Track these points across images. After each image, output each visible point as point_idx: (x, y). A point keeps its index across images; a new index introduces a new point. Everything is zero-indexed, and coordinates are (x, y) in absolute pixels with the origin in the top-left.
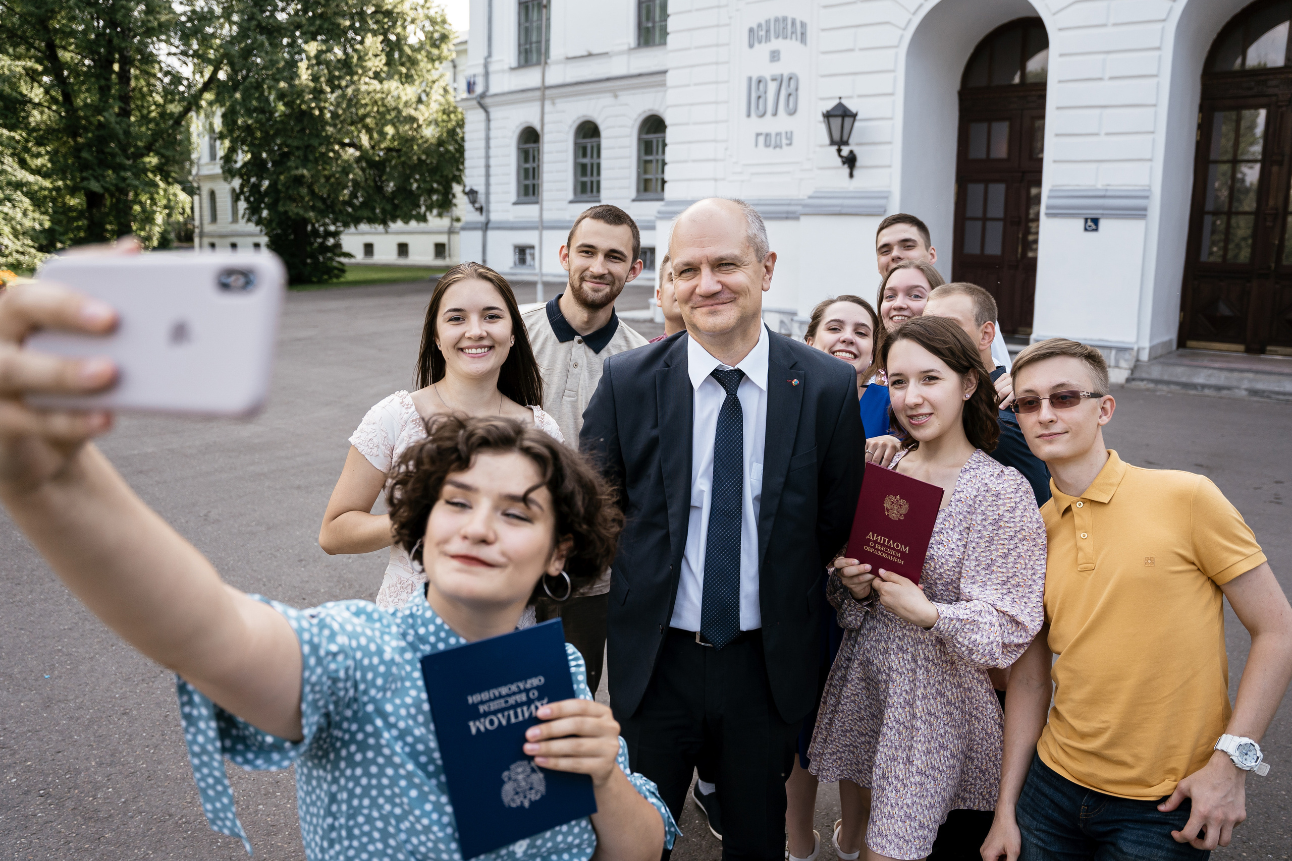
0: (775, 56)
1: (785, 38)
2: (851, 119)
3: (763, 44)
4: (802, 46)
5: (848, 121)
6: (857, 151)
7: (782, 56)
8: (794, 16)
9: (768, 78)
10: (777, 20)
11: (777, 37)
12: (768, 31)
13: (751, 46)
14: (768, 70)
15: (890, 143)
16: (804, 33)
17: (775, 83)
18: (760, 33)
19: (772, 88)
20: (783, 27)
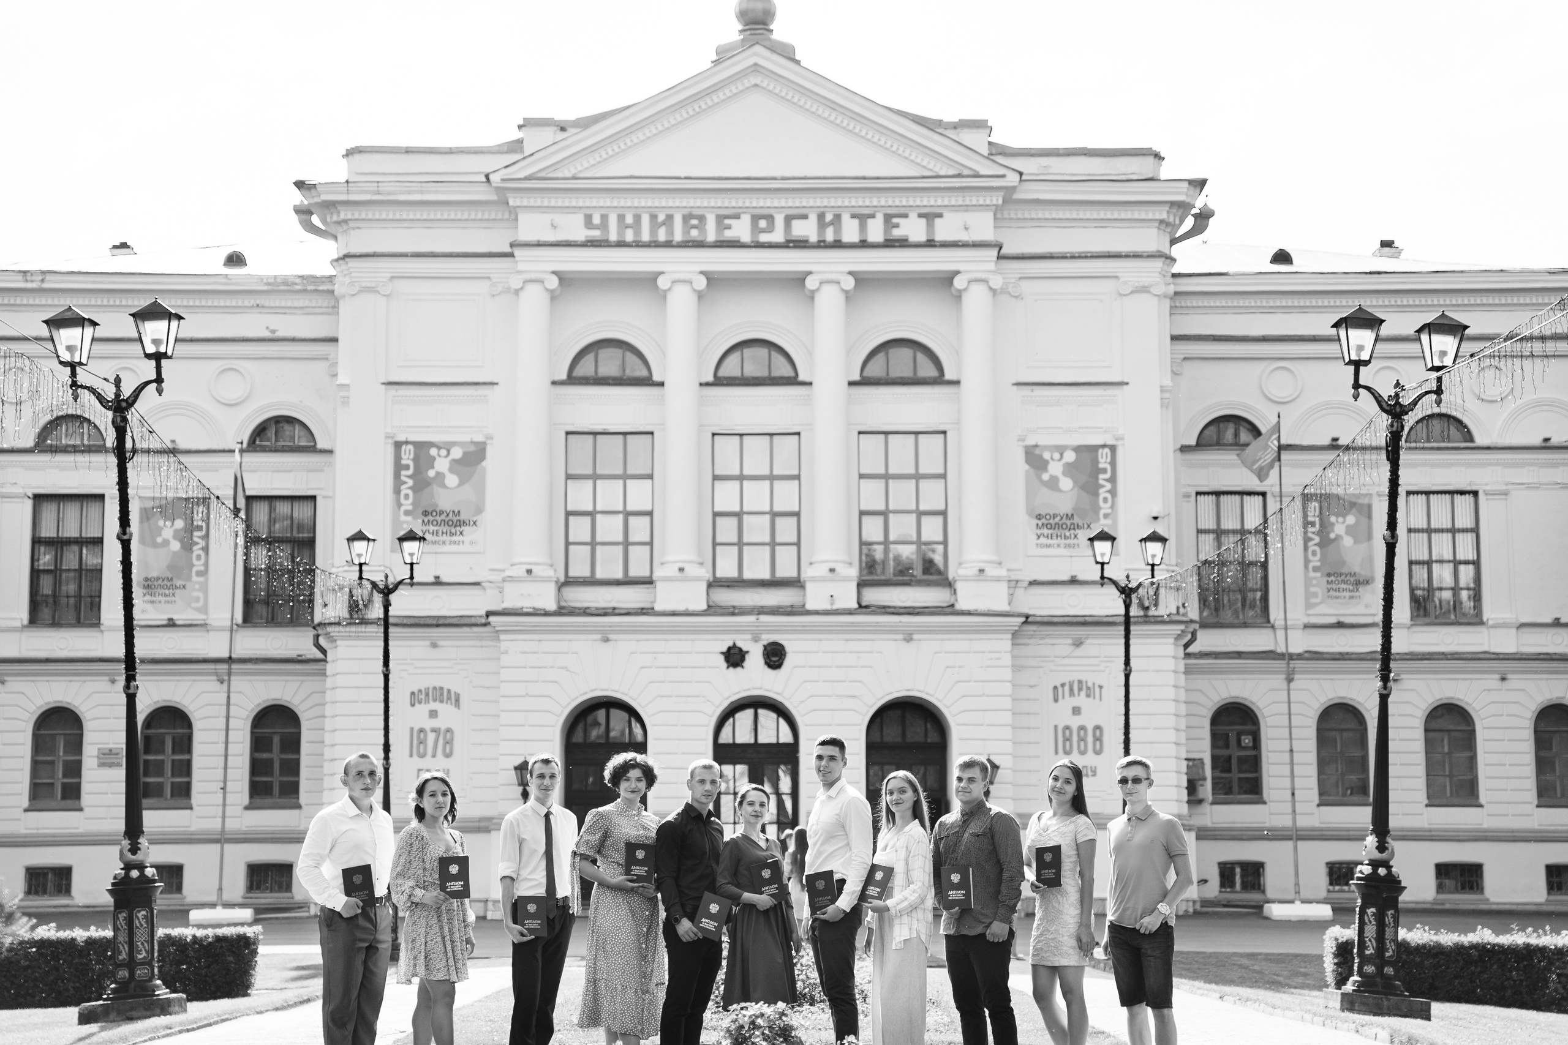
0: (433, 714)
1: (442, 701)
3: (423, 705)
4: (457, 710)
7: (439, 714)
8: (450, 688)
9: (428, 729)
10: (435, 688)
11: (435, 700)
12: (427, 695)
13: (413, 705)
14: (429, 724)
16: (457, 700)
17: (434, 734)
18: (420, 697)
19: (431, 737)
20: (440, 694)
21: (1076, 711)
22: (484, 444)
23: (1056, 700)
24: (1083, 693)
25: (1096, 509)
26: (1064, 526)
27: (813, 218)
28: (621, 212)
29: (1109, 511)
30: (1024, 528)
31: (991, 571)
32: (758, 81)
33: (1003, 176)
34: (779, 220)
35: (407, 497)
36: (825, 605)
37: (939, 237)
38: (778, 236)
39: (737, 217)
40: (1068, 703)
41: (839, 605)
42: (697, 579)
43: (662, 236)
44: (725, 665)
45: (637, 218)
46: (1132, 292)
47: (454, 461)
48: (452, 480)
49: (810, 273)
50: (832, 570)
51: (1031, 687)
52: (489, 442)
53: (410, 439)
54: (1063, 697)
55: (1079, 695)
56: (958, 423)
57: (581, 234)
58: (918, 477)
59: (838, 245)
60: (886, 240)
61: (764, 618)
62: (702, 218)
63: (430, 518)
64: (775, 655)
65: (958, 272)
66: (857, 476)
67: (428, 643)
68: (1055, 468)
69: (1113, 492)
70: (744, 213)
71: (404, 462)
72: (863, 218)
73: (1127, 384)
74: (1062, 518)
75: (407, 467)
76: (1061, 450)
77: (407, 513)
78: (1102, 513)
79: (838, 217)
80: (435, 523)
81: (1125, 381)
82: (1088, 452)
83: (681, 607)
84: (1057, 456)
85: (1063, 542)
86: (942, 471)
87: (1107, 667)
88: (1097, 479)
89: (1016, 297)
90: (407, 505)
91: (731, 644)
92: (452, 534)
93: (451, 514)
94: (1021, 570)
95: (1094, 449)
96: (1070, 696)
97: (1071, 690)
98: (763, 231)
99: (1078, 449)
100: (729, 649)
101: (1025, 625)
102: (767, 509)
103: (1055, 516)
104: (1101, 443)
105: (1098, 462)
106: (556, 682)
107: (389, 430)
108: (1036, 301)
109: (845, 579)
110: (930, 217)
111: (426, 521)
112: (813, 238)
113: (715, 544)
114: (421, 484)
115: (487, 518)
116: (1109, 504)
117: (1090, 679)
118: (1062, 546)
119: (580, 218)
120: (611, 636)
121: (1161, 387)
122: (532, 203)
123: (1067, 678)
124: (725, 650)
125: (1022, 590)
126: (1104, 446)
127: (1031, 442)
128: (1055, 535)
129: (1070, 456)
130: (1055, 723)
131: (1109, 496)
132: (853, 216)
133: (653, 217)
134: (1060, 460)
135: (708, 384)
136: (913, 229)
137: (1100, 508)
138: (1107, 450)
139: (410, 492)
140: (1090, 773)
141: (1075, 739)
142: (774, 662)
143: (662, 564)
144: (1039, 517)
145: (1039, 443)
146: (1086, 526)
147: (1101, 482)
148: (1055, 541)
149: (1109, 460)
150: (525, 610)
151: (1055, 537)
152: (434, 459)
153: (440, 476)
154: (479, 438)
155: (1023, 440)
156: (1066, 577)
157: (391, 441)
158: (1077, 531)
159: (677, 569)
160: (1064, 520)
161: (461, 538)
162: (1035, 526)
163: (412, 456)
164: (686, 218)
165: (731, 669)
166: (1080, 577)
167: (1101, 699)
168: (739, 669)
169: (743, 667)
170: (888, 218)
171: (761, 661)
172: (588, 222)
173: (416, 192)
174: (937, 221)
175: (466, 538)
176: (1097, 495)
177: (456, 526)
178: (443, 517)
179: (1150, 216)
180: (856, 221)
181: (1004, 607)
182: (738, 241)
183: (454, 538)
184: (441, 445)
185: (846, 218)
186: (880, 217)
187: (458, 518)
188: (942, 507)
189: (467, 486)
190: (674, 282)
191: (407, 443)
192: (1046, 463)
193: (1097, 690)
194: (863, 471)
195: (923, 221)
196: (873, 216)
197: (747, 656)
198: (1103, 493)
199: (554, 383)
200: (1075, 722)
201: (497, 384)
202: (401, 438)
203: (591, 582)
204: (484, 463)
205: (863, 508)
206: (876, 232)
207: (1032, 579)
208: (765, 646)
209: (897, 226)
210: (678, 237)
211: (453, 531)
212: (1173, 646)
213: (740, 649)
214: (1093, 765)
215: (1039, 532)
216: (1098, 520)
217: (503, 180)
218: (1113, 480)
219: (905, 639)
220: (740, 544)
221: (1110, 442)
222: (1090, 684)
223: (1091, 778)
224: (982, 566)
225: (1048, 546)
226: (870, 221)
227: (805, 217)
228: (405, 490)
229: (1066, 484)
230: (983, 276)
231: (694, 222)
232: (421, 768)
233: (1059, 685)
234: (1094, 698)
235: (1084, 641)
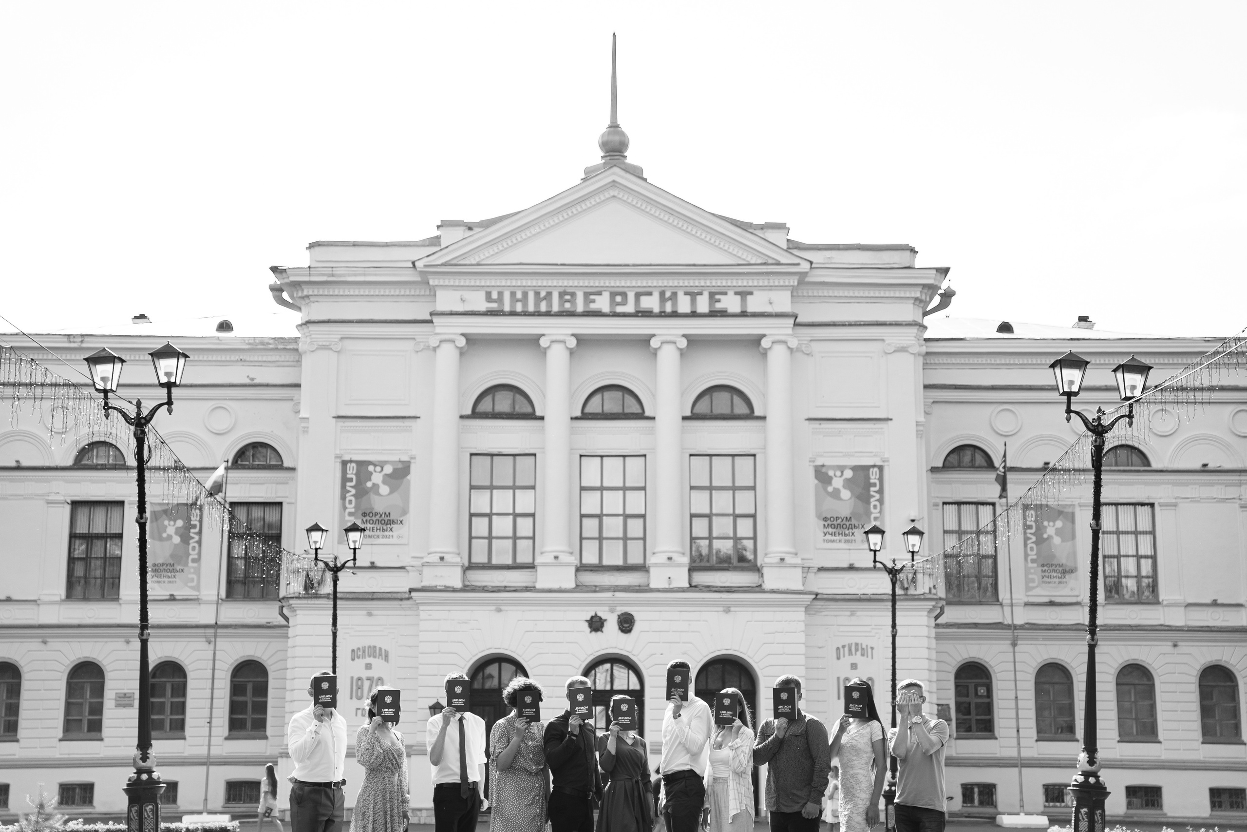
0: (368, 666)
1: (375, 657)
3: (361, 659)
4: (386, 663)
7: (373, 666)
8: (381, 646)
9: (364, 678)
10: (370, 647)
11: (370, 656)
12: (364, 652)
13: (353, 660)
14: (365, 674)
16: (387, 656)
17: (369, 681)
18: (359, 653)
19: (367, 684)
20: (373, 651)
21: (854, 666)
22: (409, 462)
23: (838, 658)
24: (859, 653)
25: (868, 513)
26: (844, 526)
27: (656, 295)
28: (513, 289)
29: (878, 515)
30: (814, 528)
31: (789, 560)
32: (616, 194)
33: (798, 264)
34: (631, 296)
35: (350, 502)
36: (664, 585)
37: (750, 309)
38: (630, 308)
39: (599, 293)
40: (847, 660)
41: (674, 585)
42: (568, 565)
43: (543, 308)
44: (589, 630)
45: (525, 295)
46: (895, 351)
47: (386, 475)
48: (384, 490)
49: (654, 335)
50: (670, 559)
51: (820, 648)
52: (412, 461)
53: (354, 459)
54: (844, 656)
55: (856, 654)
56: (764, 449)
57: (483, 306)
58: (734, 488)
59: (675, 314)
60: (711, 311)
61: (619, 595)
62: (573, 295)
63: (368, 518)
64: (626, 622)
65: (764, 336)
66: (688, 488)
67: (365, 612)
68: (838, 483)
69: (881, 501)
70: (605, 291)
71: (348, 476)
72: (693, 295)
73: (891, 419)
74: (843, 520)
75: (351, 480)
76: (842, 469)
77: (350, 514)
78: (873, 516)
79: (674, 295)
80: (371, 522)
81: (890, 417)
82: (862, 471)
83: (555, 586)
84: (838, 473)
85: (843, 538)
86: (752, 484)
87: (879, 633)
88: (869, 491)
89: (808, 354)
90: (351, 508)
91: (593, 614)
92: (384, 530)
93: (383, 515)
94: (812, 559)
95: (866, 468)
96: (849, 655)
97: (850, 650)
98: (619, 304)
99: (854, 468)
100: (592, 617)
101: (815, 601)
102: (621, 512)
103: (837, 518)
104: (872, 464)
105: (869, 478)
106: (461, 642)
107: (338, 452)
108: (823, 357)
109: (680, 565)
110: (743, 294)
111: (365, 520)
112: (656, 310)
113: (581, 538)
114: (362, 492)
115: (412, 518)
116: (878, 510)
117: (865, 642)
118: (843, 541)
119: (482, 295)
120: (503, 608)
121: (917, 422)
122: (447, 283)
123: (846, 641)
124: (589, 618)
125: (813, 575)
126: (874, 466)
127: (819, 462)
128: (837, 533)
129: (848, 474)
130: (838, 676)
131: (878, 503)
132: (686, 294)
133: (537, 294)
134: (841, 476)
135: (577, 418)
136: (731, 303)
137: (872, 513)
138: (876, 469)
139: (353, 499)
142: (626, 627)
143: (542, 553)
144: (825, 519)
145: (826, 464)
146: (860, 526)
147: (872, 493)
148: (837, 538)
149: (878, 477)
150: (438, 588)
151: (837, 535)
152: (371, 473)
153: (376, 486)
154: (405, 458)
155: (814, 462)
156: (845, 565)
157: (339, 460)
158: (854, 530)
159: (553, 557)
160: (844, 522)
161: (390, 533)
162: (822, 526)
163: (355, 472)
164: (562, 295)
165: (593, 633)
166: (857, 565)
167: (872, 658)
168: (599, 633)
169: (602, 631)
170: (712, 295)
171: (616, 627)
172: (489, 298)
173: (360, 275)
174: (749, 297)
175: (395, 533)
176: (869, 503)
177: (387, 524)
178: (377, 517)
179: (908, 295)
180: (688, 298)
181: (800, 587)
182: (601, 312)
183: (386, 533)
184: (377, 463)
185: (681, 295)
186: (706, 295)
187: (388, 518)
188: (753, 512)
189: (395, 495)
190: (552, 342)
191: (351, 461)
192: (831, 478)
193: (869, 650)
194: (693, 484)
195: (738, 297)
196: (701, 294)
197: (605, 623)
198: (873, 502)
199: (462, 417)
201: (419, 417)
202: (347, 458)
203: (489, 566)
204: (408, 477)
205: (693, 511)
206: (703, 305)
207: (820, 566)
208: (619, 616)
209: (719, 301)
210: (555, 308)
211: (385, 528)
212: (926, 618)
213: (600, 618)
215: (825, 530)
216: (870, 522)
217: (425, 266)
218: (881, 491)
219: (724, 611)
220: (601, 539)
221: (879, 463)
222: (864, 646)
224: (783, 556)
225: (832, 541)
226: (699, 298)
227: (650, 294)
228: (349, 497)
229: (846, 494)
230: (783, 338)
231: (568, 297)
232: (358, 707)
233: (840, 647)
234: (867, 657)
235: (858, 613)
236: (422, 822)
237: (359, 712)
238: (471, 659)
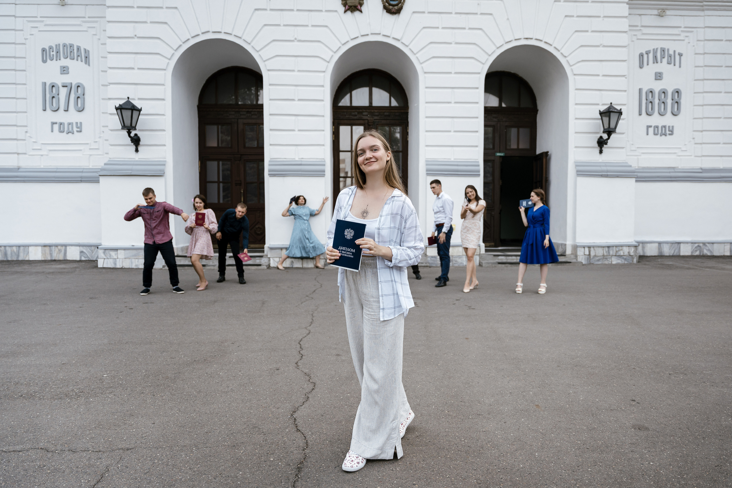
0: (64, 70)
1: (72, 58)
2: (138, 112)
3: (54, 61)
4: (86, 66)
5: (135, 113)
6: (140, 134)
7: (70, 70)
8: (79, 44)
9: (60, 86)
10: (65, 45)
11: (66, 57)
12: (58, 53)
13: (44, 61)
14: (60, 80)
15: (164, 130)
16: (87, 57)
17: (65, 89)
18: (52, 53)
19: (63, 92)
20: (70, 51)
21: (659, 76)
23: (641, 67)
24: (665, 60)
40: (651, 69)
44: (342, 8)
54: (648, 65)
55: (661, 62)
87: (687, 36)
96: (654, 63)
97: (655, 57)
106: (166, 23)
117: (672, 47)
123: (651, 46)
130: (640, 85)
140: (668, 132)
141: (656, 101)
165: (349, 13)
167: (680, 67)
168: (357, 13)
169: (360, 11)
171: (380, 5)
193: (677, 57)
200: (657, 86)
214: (671, 125)
222: (671, 52)
223: (668, 136)
232: (55, 121)
233: (644, 53)
234: (675, 65)
235: (668, 12)
236: (118, 266)
237: (56, 127)
238: (180, 46)
